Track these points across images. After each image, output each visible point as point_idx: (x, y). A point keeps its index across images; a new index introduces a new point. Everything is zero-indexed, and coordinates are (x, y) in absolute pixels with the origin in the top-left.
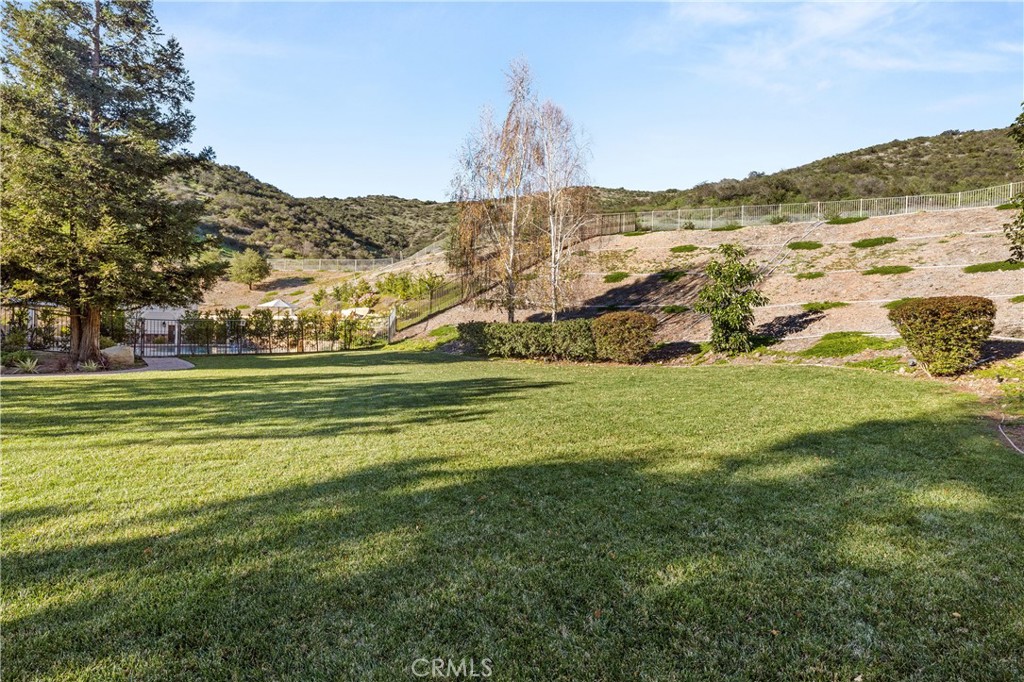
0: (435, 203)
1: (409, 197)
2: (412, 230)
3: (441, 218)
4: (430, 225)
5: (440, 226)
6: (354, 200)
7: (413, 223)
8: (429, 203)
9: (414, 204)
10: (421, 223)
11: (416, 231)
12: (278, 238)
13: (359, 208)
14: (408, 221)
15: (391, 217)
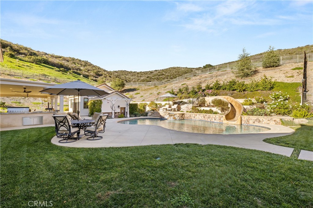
0: (136, 72)
1: (129, 71)
2: (131, 79)
3: (139, 76)
4: (136, 78)
5: (139, 78)
6: (115, 71)
7: (132, 77)
8: (135, 72)
9: (131, 72)
10: (134, 77)
11: (133, 79)
12: (107, 79)
13: (117, 73)
14: (130, 77)
15: (125, 76)
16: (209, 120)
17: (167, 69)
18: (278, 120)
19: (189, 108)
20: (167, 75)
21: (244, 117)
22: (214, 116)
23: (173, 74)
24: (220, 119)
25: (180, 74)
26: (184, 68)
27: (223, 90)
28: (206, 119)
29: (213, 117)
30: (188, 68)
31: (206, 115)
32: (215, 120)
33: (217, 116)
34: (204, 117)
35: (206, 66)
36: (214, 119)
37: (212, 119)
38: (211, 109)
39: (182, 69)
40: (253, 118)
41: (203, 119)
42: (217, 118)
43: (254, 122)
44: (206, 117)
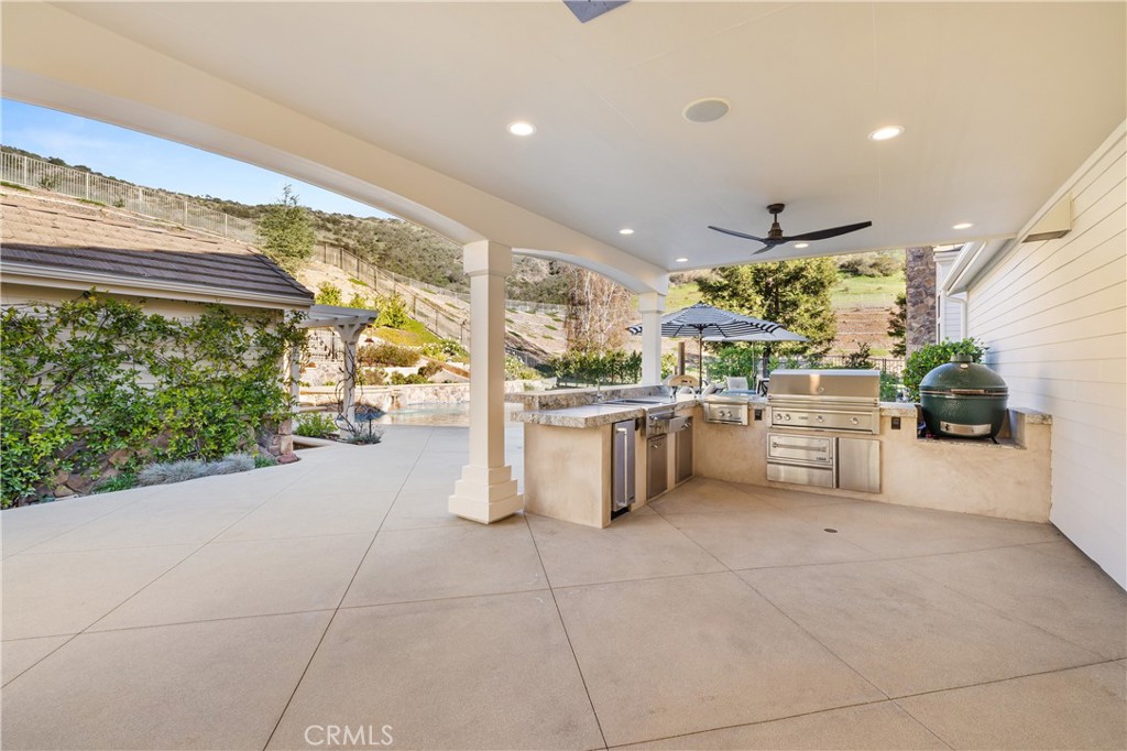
28: (442, 398)
44: (442, 394)
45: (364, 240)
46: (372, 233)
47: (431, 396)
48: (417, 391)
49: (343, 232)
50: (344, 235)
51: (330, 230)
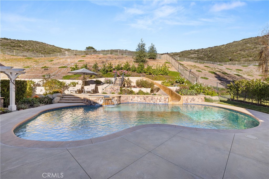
16: (152, 102)
17: (26, 41)
18: (203, 98)
19: (114, 89)
20: (27, 49)
21: (184, 97)
22: (159, 98)
23: (37, 49)
24: (165, 100)
25: (46, 51)
26: (50, 45)
27: (133, 71)
28: (147, 101)
29: (157, 98)
30: (56, 47)
31: (147, 97)
32: (160, 101)
33: (162, 98)
34: (145, 99)
35: (88, 47)
36: (158, 101)
37: (156, 101)
38: (140, 90)
39: (48, 46)
40: (190, 98)
41: (143, 101)
42: (162, 99)
43: (191, 101)
44: (147, 99)
45: (206, 54)
46: (208, 52)
47: (142, 100)
48: (136, 98)
49: (200, 53)
50: (200, 54)
51: (196, 54)
